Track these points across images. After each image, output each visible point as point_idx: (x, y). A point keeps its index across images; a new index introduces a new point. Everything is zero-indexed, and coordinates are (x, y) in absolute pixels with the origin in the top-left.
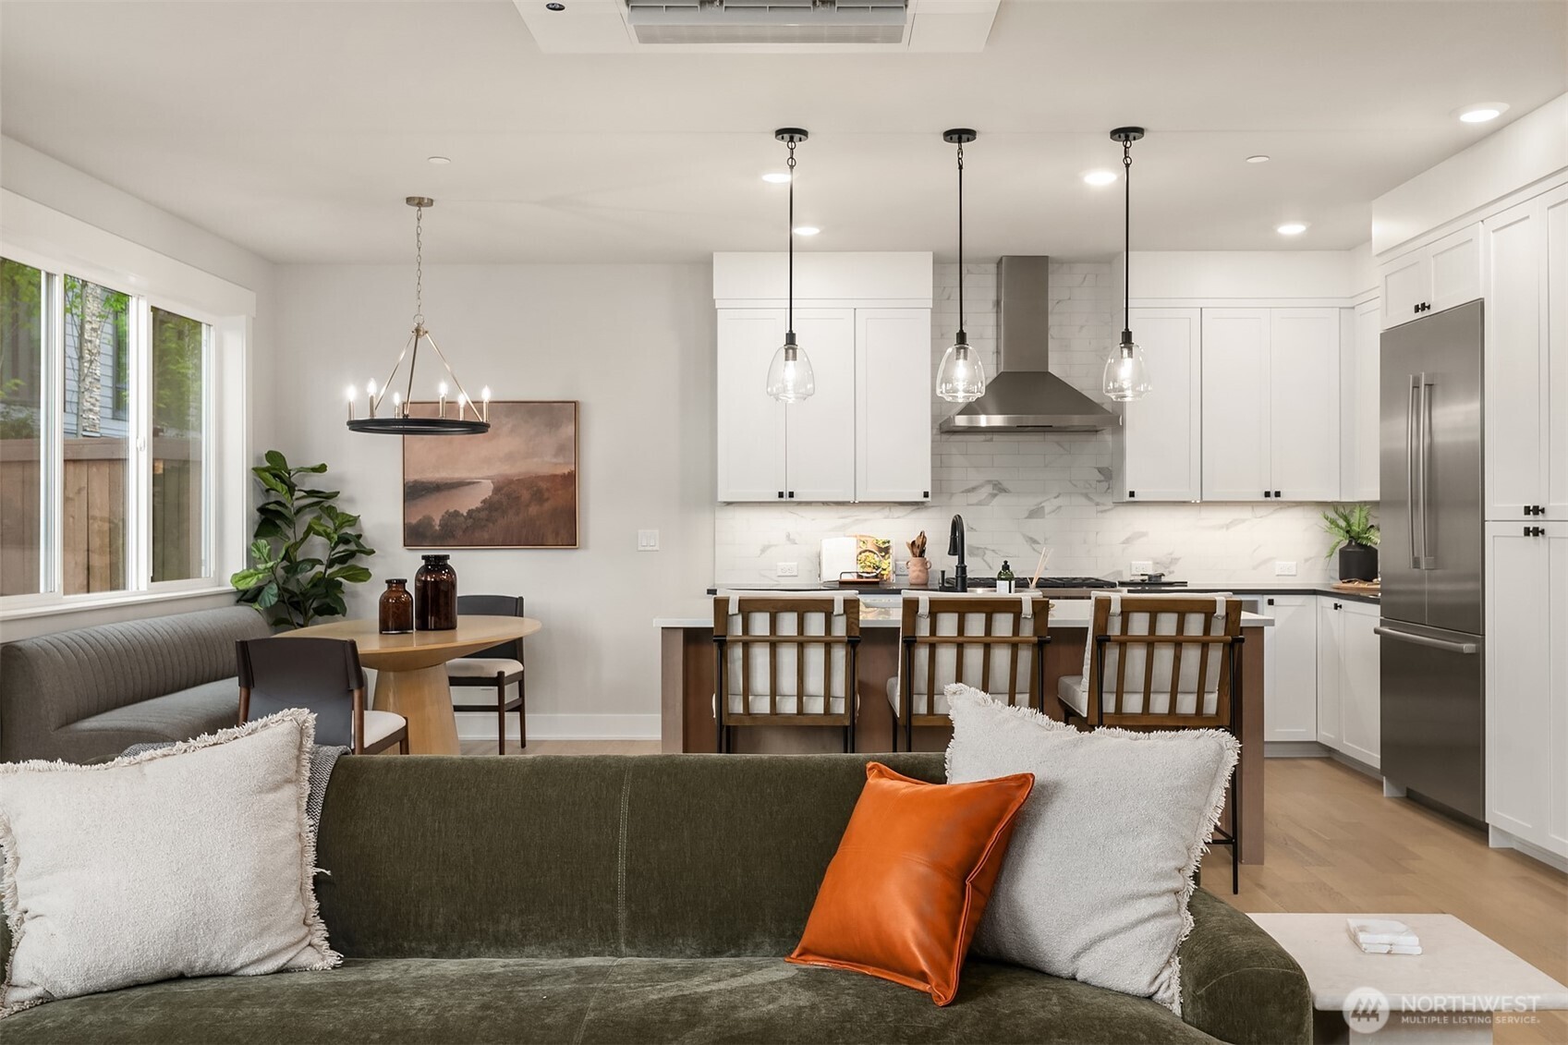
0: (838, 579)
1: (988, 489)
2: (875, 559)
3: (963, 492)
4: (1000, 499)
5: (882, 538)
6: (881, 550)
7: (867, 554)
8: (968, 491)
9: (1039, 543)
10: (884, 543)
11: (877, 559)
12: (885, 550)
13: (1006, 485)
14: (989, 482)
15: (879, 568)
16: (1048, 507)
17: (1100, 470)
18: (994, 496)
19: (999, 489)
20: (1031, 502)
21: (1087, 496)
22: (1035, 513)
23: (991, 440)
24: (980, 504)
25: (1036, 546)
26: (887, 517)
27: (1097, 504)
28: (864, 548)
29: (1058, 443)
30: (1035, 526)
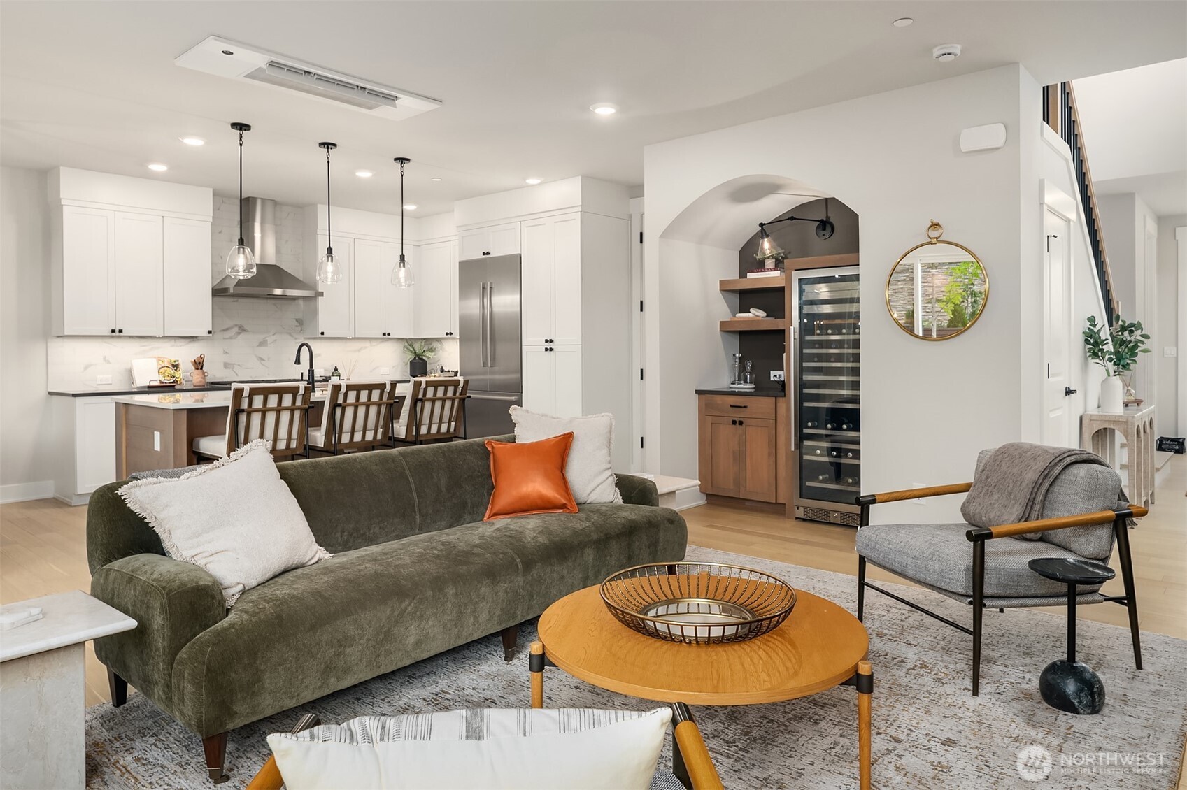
0: (148, 384)
1: (236, 330)
2: (172, 371)
3: (221, 331)
4: (243, 335)
5: (173, 359)
6: (174, 366)
7: (166, 368)
8: (224, 330)
9: (264, 360)
10: (175, 362)
11: (172, 372)
12: (176, 366)
13: (246, 327)
14: (236, 325)
15: (174, 377)
16: (270, 340)
17: (297, 320)
18: (239, 333)
19: (242, 329)
20: (260, 337)
21: (290, 334)
22: (263, 343)
23: (237, 301)
24: (231, 338)
25: (263, 362)
26: (173, 346)
27: (296, 339)
28: (163, 365)
29: (275, 305)
30: (263, 351)
